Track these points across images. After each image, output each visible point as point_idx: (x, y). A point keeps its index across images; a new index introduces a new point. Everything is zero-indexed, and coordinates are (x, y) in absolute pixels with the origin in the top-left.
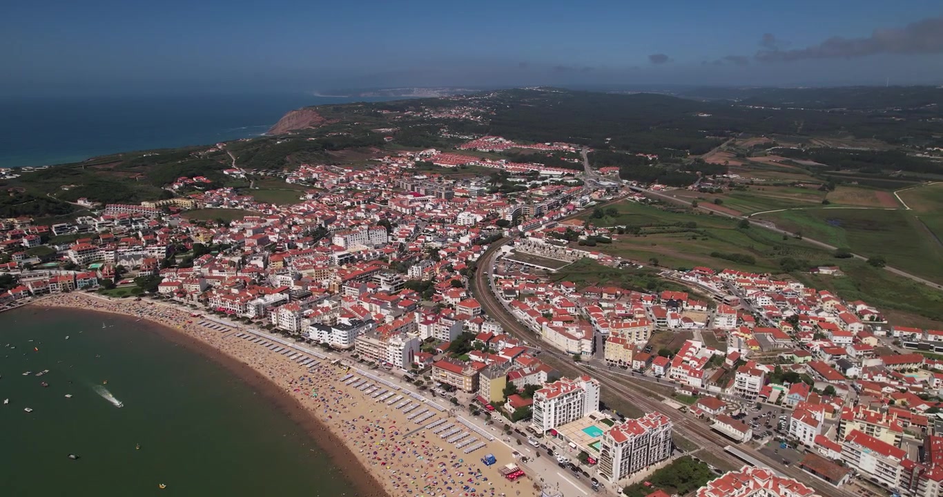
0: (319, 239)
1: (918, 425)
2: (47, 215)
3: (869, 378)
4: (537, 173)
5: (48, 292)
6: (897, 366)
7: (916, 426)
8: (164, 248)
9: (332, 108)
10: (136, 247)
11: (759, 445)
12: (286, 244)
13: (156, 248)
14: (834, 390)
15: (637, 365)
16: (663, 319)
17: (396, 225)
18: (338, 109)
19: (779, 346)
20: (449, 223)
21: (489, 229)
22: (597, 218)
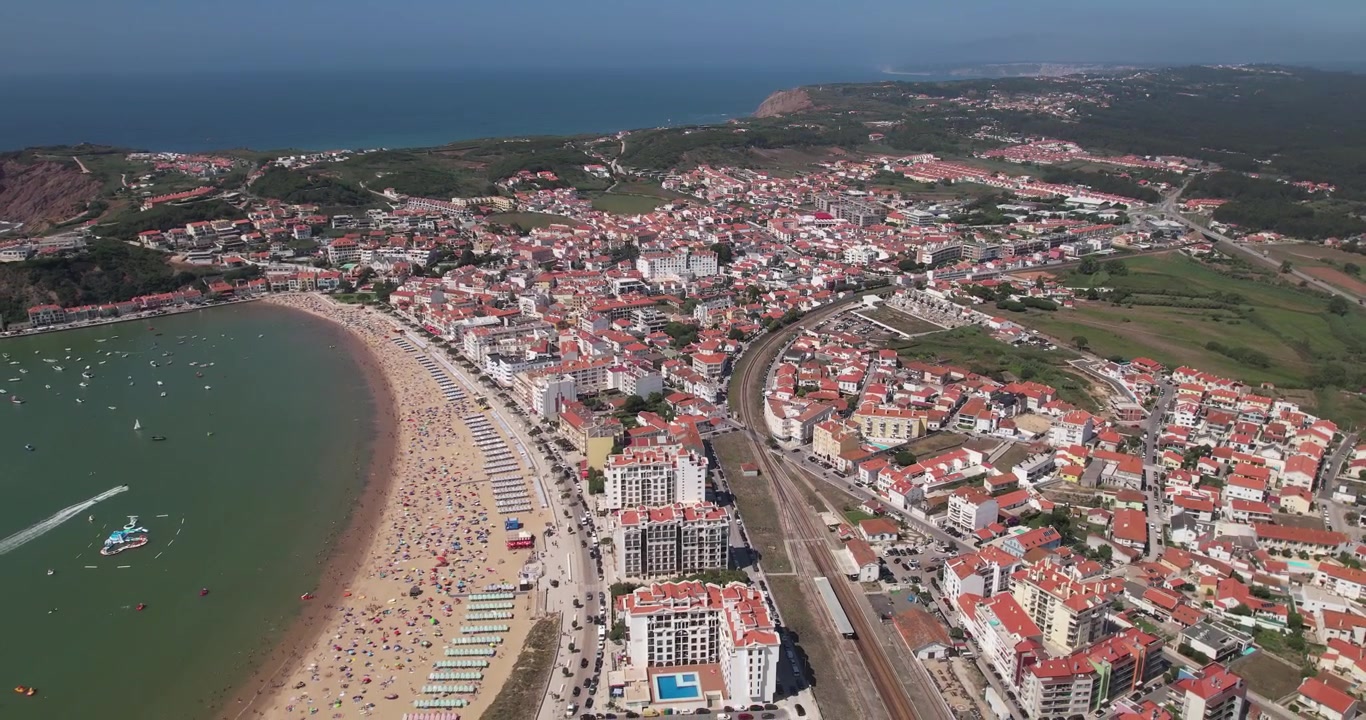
0: (620, 260)
1: (1183, 624)
2: (337, 205)
3: (1200, 549)
4: (1062, 199)
5: (287, 289)
6: (1284, 544)
7: (1180, 624)
8: (428, 252)
9: (841, 89)
10: (397, 248)
11: (881, 589)
12: (570, 262)
13: (419, 251)
14: (1111, 552)
15: (842, 464)
16: (970, 417)
17: (742, 253)
18: (848, 90)
19: (1117, 483)
20: (832, 258)
21: (881, 272)
22: (1085, 273)
